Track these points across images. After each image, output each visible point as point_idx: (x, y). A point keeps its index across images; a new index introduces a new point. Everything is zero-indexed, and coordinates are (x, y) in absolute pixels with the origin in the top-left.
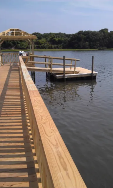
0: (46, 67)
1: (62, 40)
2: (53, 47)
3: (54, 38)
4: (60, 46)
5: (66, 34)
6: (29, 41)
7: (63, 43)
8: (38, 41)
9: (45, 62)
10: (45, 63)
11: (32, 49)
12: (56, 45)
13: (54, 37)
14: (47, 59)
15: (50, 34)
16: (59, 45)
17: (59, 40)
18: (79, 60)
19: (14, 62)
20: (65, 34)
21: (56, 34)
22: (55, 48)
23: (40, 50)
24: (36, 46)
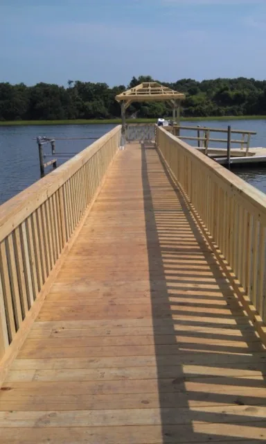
0: (199, 146)
1: (244, 95)
2: (221, 111)
3: (225, 92)
4: (239, 110)
5: (256, 79)
6: (173, 102)
7: (247, 102)
8: (188, 98)
9: (199, 136)
10: (197, 138)
11: (176, 116)
12: (230, 106)
13: (227, 89)
14: (201, 132)
15: (218, 81)
16: (237, 107)
17: (238, 96)
18: (255, 134)
19: (146, 139)
20: (252, 80)
21: (231, 82)
22: (227, 113)
23: (192, 118)
24: (183, 109)
